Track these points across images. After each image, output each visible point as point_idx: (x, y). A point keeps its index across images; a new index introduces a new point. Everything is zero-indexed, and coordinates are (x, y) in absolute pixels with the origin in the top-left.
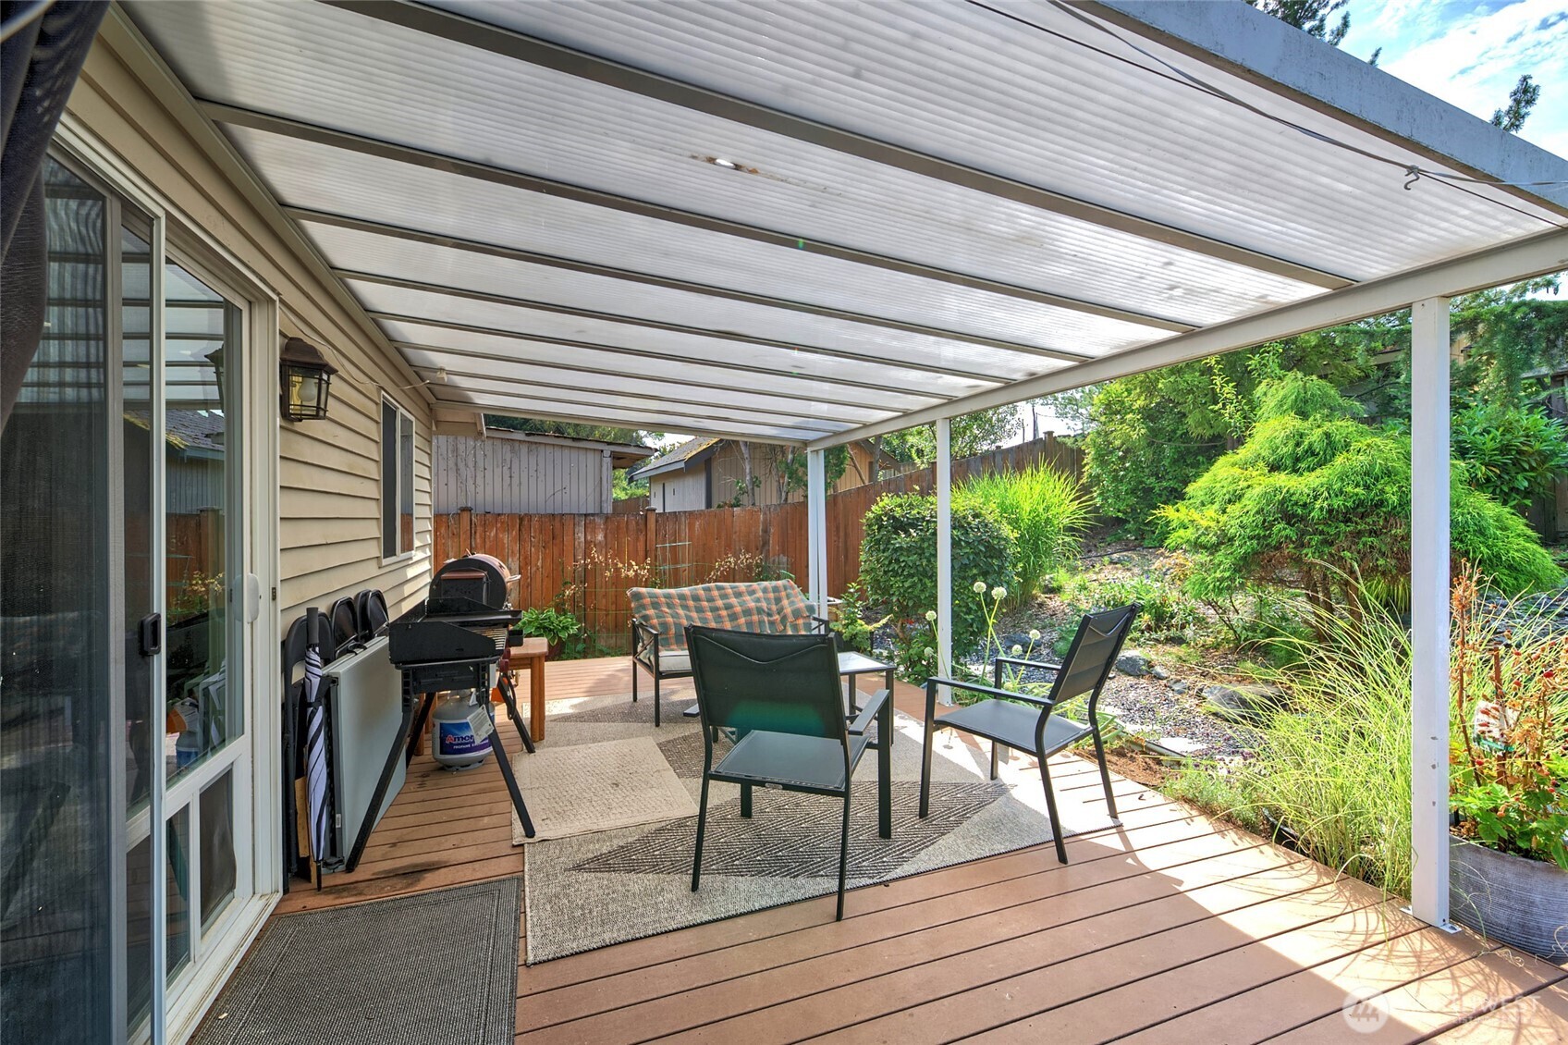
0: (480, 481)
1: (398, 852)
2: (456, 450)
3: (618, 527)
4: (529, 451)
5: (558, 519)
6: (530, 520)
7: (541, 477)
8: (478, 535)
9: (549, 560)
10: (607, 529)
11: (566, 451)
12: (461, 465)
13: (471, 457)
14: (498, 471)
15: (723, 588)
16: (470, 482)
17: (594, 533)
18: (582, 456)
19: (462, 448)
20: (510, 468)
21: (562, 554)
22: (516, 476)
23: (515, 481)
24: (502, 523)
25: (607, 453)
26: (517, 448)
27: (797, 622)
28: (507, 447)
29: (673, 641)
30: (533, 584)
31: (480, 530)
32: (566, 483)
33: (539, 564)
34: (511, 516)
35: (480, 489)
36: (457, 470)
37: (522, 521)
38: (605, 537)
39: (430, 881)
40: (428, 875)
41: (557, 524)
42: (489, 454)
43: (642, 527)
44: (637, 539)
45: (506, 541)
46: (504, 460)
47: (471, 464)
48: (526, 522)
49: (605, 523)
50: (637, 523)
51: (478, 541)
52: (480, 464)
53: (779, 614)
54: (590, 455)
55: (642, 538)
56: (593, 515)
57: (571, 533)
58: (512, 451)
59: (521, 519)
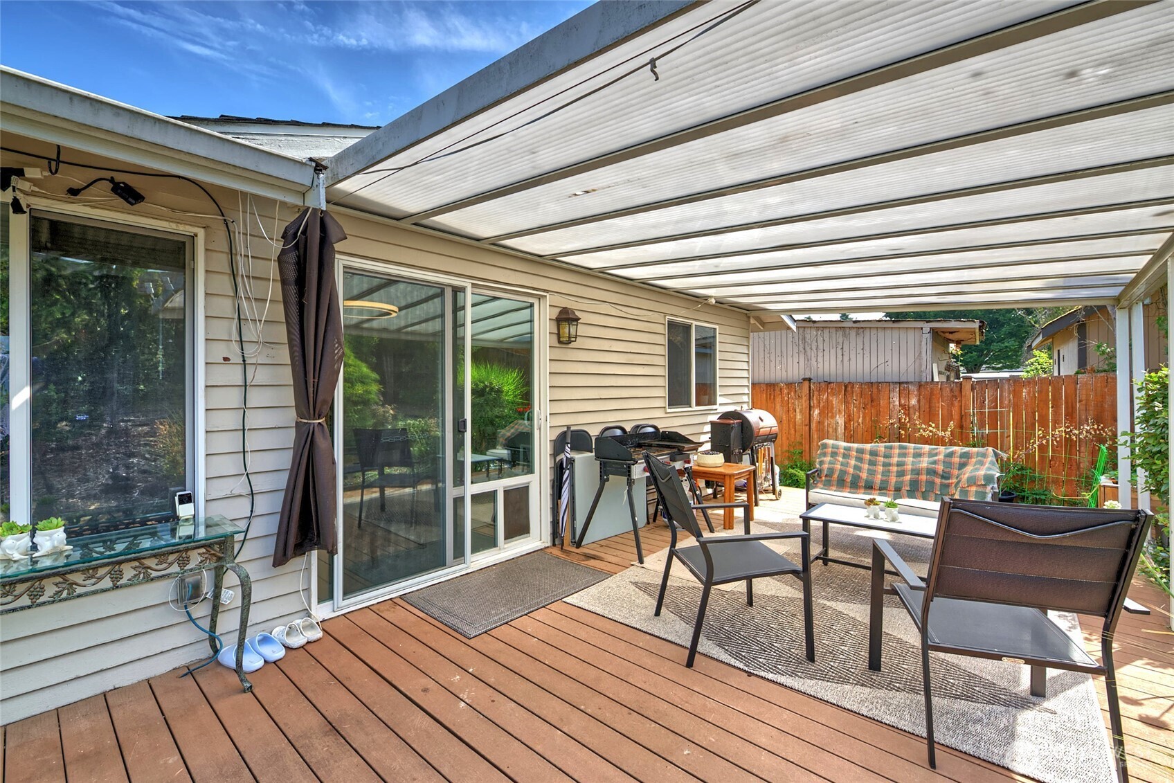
0: (820, 359)
1: (601, 549)
2: (804, 339)
3: (932, 394)
4: (857, 334)
5: (875, 387)
6: (852, 387)
7: (867, 354)
8: (815, 397)
9: (868, 418)
10: (920, 395)
11: (888, 332)
12: (808, 349)
13: (814, 342)
14: (833, 351)
15: (905, 448)
16: (814, 360)
17: (908, 396)
18: (903, 334)
19: (808, 336)
20: (842, 348)
21: (878, 414)
22: (846, 354)
23: (846, 358)
24: (832, 389)
25: (926, 330)
26: (847, 333)
27: (969, 489)
28: (840, 333)
29: (835, 483)
30: (855, 435)
31: (816, 393)
32: (888, 358)
33: (860, 421)
34: (838, 384)
35: (820, 365)
36: (805, 352)
37: (847, 388)
38: (919, 401)
39: (592, 563)
40: (592, 561)
41: (875, 391)
42: (827, 339)
43: (957, 393)
44: (952, 404)
45: (834, 403)
46: (837, 343)
47: (814, 348)
48: (849, 389)
49: (919, 390)
50: (952, 390)
51: (815, 402)
52: (821, 347)
53: (957, 478)
54: (911, 333)
55: (956, 403)
56: (907, 383)
57: (886, 397)
58: (844, 335)
59: (846, 387)
